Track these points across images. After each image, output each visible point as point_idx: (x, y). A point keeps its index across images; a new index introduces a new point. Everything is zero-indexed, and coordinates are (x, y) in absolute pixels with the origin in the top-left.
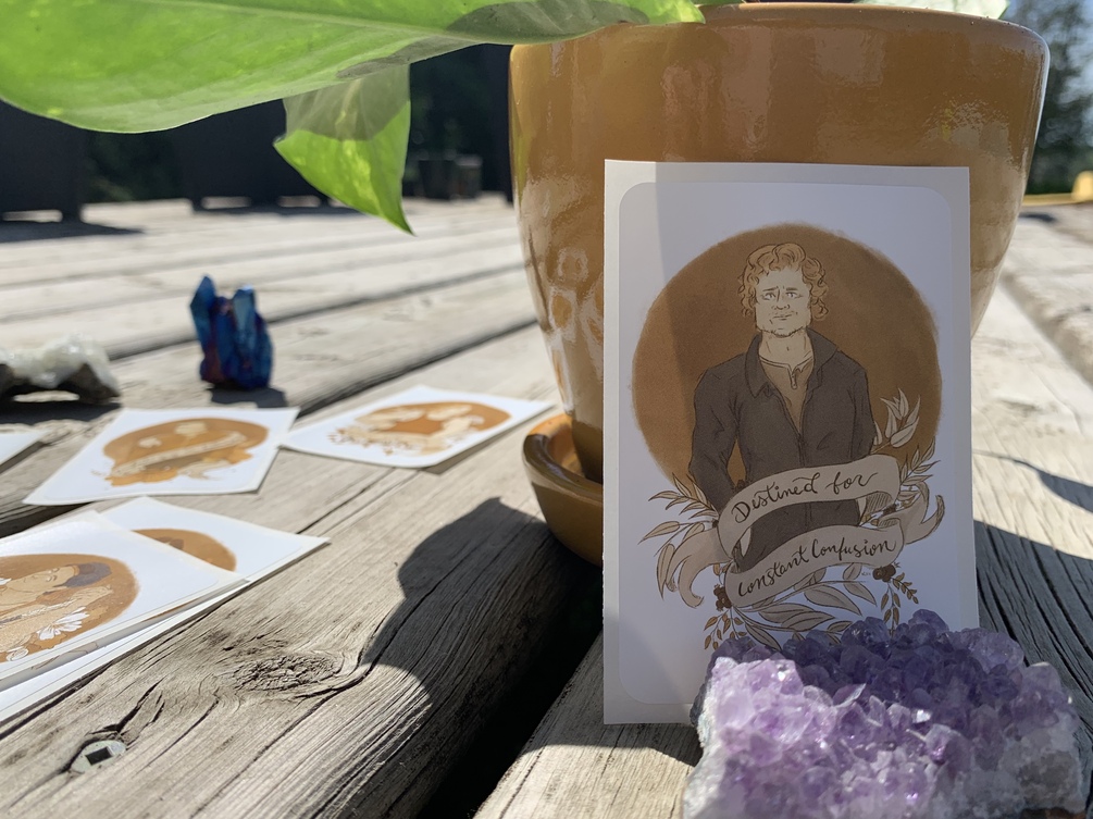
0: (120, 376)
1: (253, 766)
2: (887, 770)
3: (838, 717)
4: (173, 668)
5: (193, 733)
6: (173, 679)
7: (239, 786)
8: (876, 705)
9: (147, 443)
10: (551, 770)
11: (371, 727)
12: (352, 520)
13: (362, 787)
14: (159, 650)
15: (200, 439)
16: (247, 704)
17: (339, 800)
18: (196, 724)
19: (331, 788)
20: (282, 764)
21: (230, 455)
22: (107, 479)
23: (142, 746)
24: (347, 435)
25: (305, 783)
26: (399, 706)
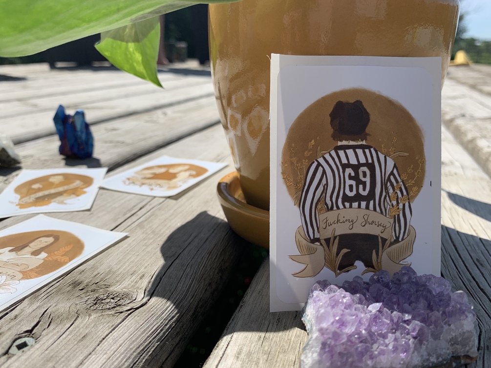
0: (19, 152)
1: (97, 348)
2: (393, 343)
3: (370, 319)
4: (55, 300)
5: (67, 333)
6: (56, 306)
7: (91, 359)
8: (387, 312)
9: (36, 186)
10: (238, 345)
11: (152, 326)
12: (136, 223)
13: (150, 356)
14: (48, 291)
15: (61, 184)
16: (92, 317)
17: (139, 363)
18: (69, 328)
19: (135, 357)
20: (111, 347)
21: (76, 192)
22: (17, 205)
23: (43, 340)
24: (131, 181)
25: (123, 356)
26: (164, 316)
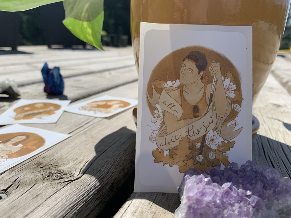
0: (21, 91)
1: (44, 203)
2: (238, 210)
3: (223, 193)
4: (24, 173)
5: (28, 192)
6: (24, 176)
7: (39, 209)
8: (235, 189)
9: (26, 109)
10: (135, 206)
11: (81, 192)
12: (82, 132)
13: (77, 210)
14: (21, 167)
15: (42, 108)
16: (45, 184)
17: (70, 214)
18: (29, 190)
19: (68, 210)
20: (53, 202)
21: (49, 113)
22: (13, 118)
23: (11, 196)
24: (84, 108)
25: (60, 208)
26: (90, 186)
